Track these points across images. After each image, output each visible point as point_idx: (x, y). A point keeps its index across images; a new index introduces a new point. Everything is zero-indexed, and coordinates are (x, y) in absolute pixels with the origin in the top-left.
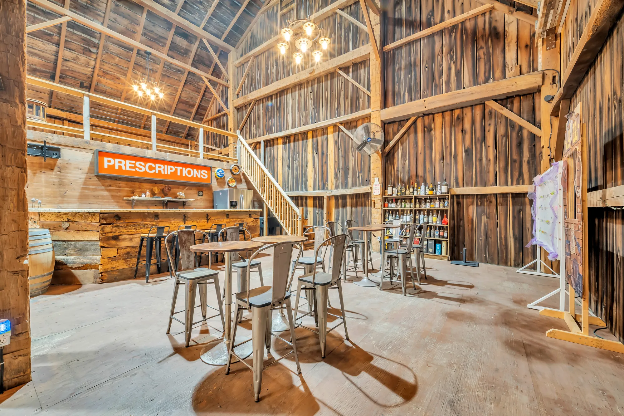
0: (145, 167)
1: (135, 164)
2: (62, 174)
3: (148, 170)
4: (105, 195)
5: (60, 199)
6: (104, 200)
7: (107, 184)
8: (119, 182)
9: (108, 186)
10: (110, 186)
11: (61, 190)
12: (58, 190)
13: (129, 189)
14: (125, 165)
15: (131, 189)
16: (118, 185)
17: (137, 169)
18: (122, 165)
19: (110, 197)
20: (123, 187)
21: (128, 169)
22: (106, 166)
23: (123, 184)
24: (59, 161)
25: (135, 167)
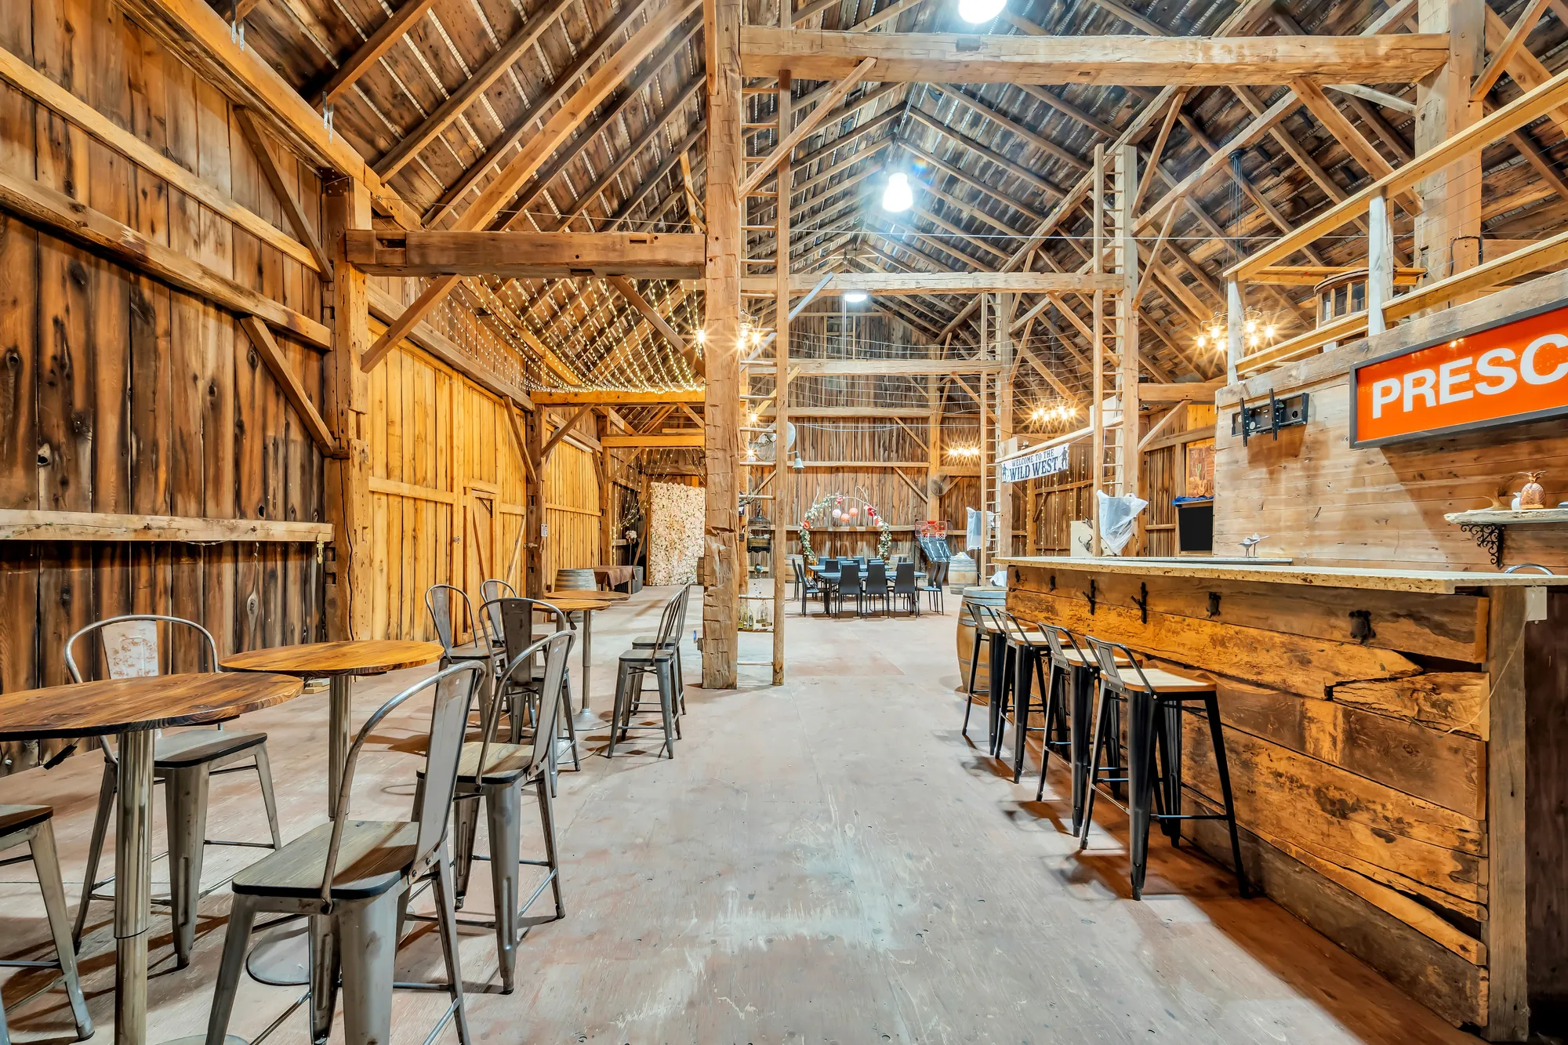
0: (1515, 364)
1: (1471, 369)
2: (1313, 463)
3: (1532, 378)
4: (1405, 511)
5: (1307, 533)
6: (1402, 532)
7: (1411, 472)
8: (1453, 456)
9: (1414, 478)
10: (1422, 477)
11: (1310, 507)
12: (1303, 509)
13: (1489, 478)
14: (1436, 387)
15: (1497, 478)
16: (1445, 468)
17: (1483, 388)
18: (1426, 390)
19: (1420, 518)
20: (1465, 476)
21: (1446, 398)
22: (1377, 413)
23: (1464, 460)
24: (1310, 429)
25: (1476, 378)
